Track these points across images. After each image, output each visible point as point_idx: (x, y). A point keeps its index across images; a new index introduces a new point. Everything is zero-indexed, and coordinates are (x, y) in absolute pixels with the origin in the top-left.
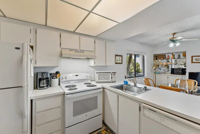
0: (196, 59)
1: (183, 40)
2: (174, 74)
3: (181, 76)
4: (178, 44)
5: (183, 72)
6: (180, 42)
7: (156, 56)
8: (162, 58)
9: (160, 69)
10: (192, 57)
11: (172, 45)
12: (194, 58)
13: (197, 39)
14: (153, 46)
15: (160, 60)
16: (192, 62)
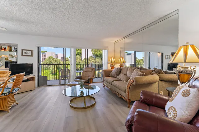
0: (25, 53)
2: (8, 68)
10: (22, 50)
16: (22, 55)
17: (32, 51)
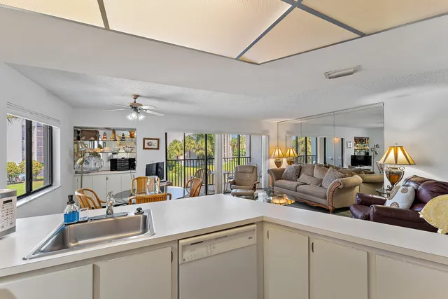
0: (148, 144)
1: (148, 111)
2: (116, 170)
3: (129, 171)
4: (141, 117)
5: (131, 164)
6: (146, 114)
7: (79, 132)
8: (93, 139)
9: (88, 163)
10: (144, 139)
11: (134, 115)
12: (146, 141)
13: (162, 115)
14: (74, 106)
15: (87, 142)
16: (144, 148)
17: (158, 140)
